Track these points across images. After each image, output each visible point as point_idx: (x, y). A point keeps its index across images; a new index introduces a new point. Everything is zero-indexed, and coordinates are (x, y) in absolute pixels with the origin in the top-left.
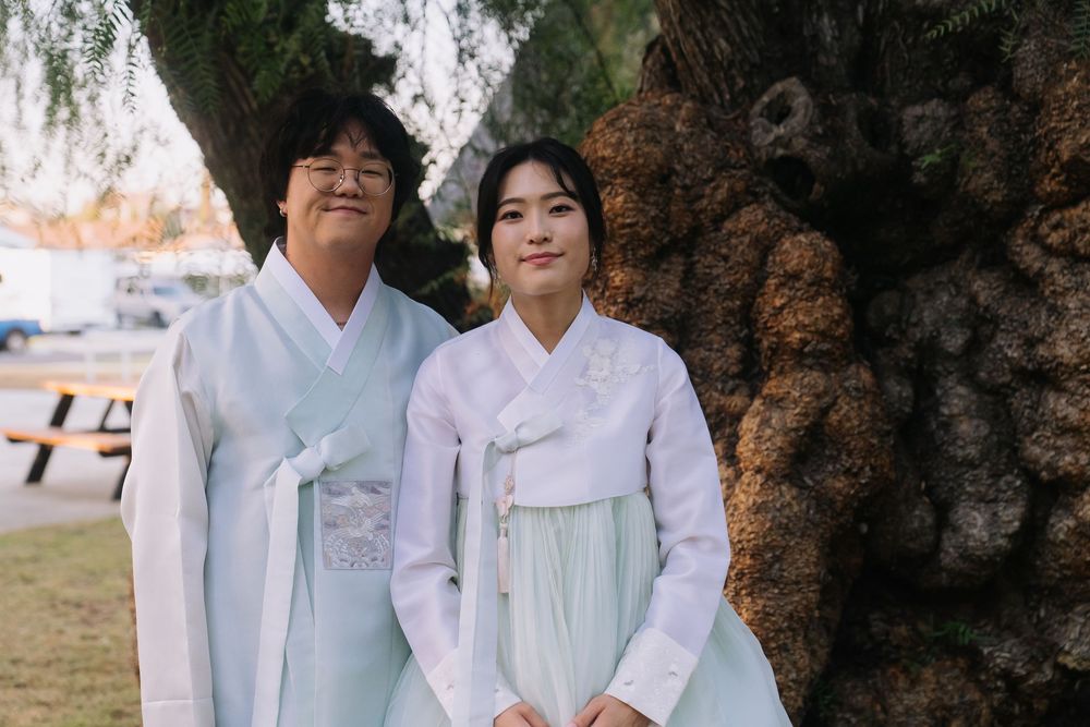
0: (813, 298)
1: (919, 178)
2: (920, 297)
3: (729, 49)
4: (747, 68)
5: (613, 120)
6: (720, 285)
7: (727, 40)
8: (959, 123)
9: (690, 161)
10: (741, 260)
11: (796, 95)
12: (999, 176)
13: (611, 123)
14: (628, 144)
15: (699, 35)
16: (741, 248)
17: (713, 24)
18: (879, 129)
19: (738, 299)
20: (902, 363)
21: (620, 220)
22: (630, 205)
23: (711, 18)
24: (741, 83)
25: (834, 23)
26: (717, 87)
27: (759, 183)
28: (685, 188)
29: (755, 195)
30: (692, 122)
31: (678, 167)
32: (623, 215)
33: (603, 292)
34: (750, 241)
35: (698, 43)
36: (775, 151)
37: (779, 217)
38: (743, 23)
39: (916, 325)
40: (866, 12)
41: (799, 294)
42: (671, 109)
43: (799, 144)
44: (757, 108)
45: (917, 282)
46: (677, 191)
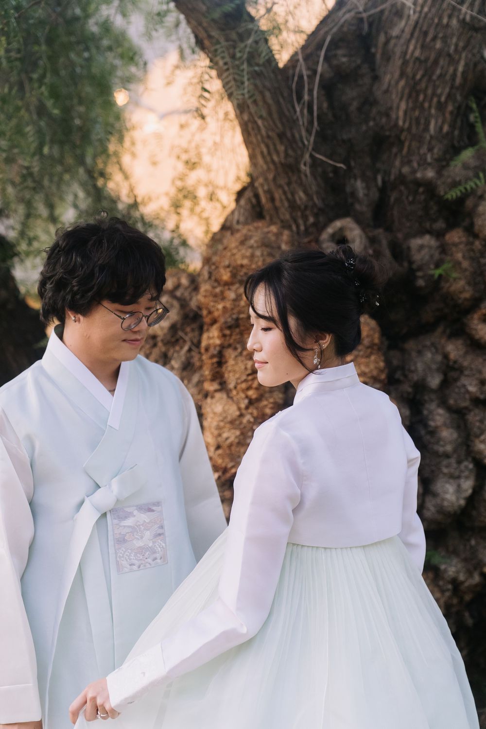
0: (368, 356)
1: (421, 283)
3: (305, 198)
4: (315, 210)
7: (304, 192)
8: (444, 249)
11: (351, 230)
12: (469, 283)
13: (242, 243)
14: (258, 257)
15: (286, 188)
17: (296, 181)
18: (399, 252)
23: (294, 178)
24: (311, 220)
25: (364, 185)
26: (295, 221)
30: (292, 244)
35: (285, 193)
40: (383, 179)
42: (278, 235)
44: (325, 236)
45: (411, 345)
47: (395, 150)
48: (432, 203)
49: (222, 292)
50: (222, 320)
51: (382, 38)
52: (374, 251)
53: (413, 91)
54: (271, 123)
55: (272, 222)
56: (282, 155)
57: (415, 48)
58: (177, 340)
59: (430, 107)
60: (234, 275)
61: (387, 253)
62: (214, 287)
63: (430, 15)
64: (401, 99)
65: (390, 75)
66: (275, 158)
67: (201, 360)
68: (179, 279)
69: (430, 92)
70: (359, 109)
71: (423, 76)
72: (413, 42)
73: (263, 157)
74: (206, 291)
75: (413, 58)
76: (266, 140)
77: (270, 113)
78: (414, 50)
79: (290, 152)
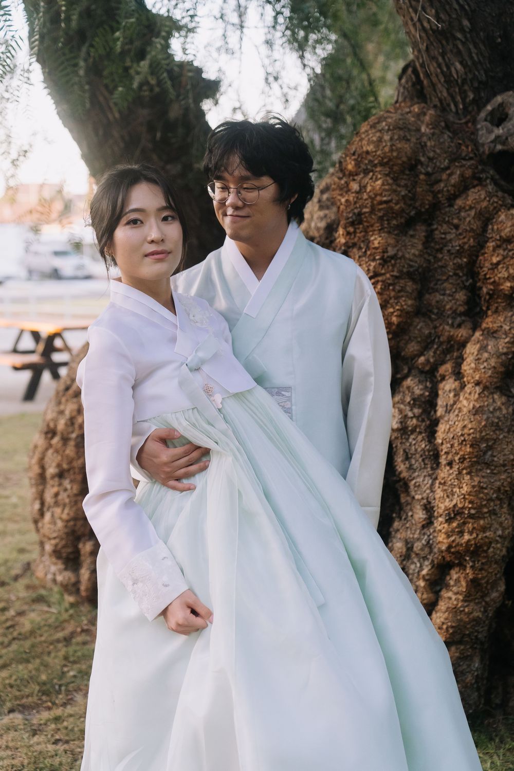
3: (463, 70)
4: (476, 85)
5: (375, 124)
6: (452, 246)
7: (461, 63)
9: (431, 154)
10: (468, 228)
11: (512, 104)
13: (373, 126)
14: (385, 141)
15: (440, 59)
16: (468, 219)
17: (451, 51)
19: (465, 257)
21: (378, 198)
22: (387, 187)
23: (449, 47)
24: (471, 96)
26: (454, 99)
27: (483, 171)
28: (428, 174)
29: (480, 179)
30: (434, 125)
31: (423, 159)
32: (381, 195)
33: (366, 251)
34: (475, 214)
35: (439, 66)
36: (495, 146)
37: (497, 196)
38: (473, 50)
41: (511, 253)
42: (418, 116)
44: (483, 115)
46: (422, 177)
49: (347, 184)
60: (358, 164)
73: (414, 25)
79: (442, 16)
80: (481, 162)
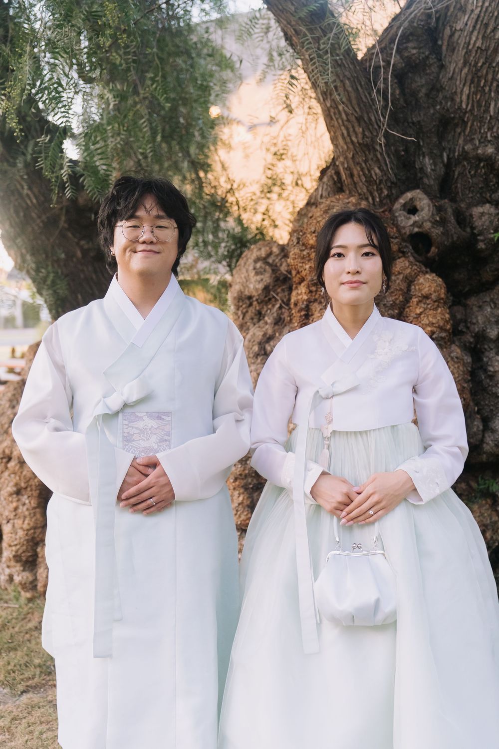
0: (436, 309)
1: (481, 245)
2: (475, 309)
3: (380, 174)
4: (389, 184)
5: (326, 210)
6: (387, 302)
7: (379, 168)
10: (398, 288)
11: (421, 200)
15: (364, 165)
16: (398, 281)
17: (372, 159)
18: (462, 219)
19: (396, 309)
20: (468, 344)
23: (370, 156)
24: (386, 192)
25: (431, 161)
26: (371, 194)
27: (406, 247)
29: (403, 253)
34: (403, 278)
35: (362, 169)
36: (413, 229)
37: (416, 265)
38: (387, 160)
39: (474, 324)
40: (448, 156)
41: (429, 306)
43: (428, 225)
44: (397, 206)
45: (472, 301)
47: (459, 130)
48: (491, 176)
49: (309, 255)
50: (309, 278)
51: (448, 31)
52: (441, 218)
53: (475, 78)
54: (350, 108)
55: (350, 195)
56: (360, 136)
57: (477, 38)
58: (270, 299)
59: (490, 90)
61: (452, 219)
62: (301, 251)
63: (490, 9)
64: (464, 85)
65: (455, 63)
66: (354, 139)
67: (290, 315)
68: (271, 248)
69: (490, 77)
70: (427, 95)
71: (484, 64)
72: (475, 33)
73: (344, 138)
74: (295, 254)
75: (476, 49)
76: (346, 123)
77: (350, 100)
78: (476, 41)
79: (367, 133)
80: (403, 240)
